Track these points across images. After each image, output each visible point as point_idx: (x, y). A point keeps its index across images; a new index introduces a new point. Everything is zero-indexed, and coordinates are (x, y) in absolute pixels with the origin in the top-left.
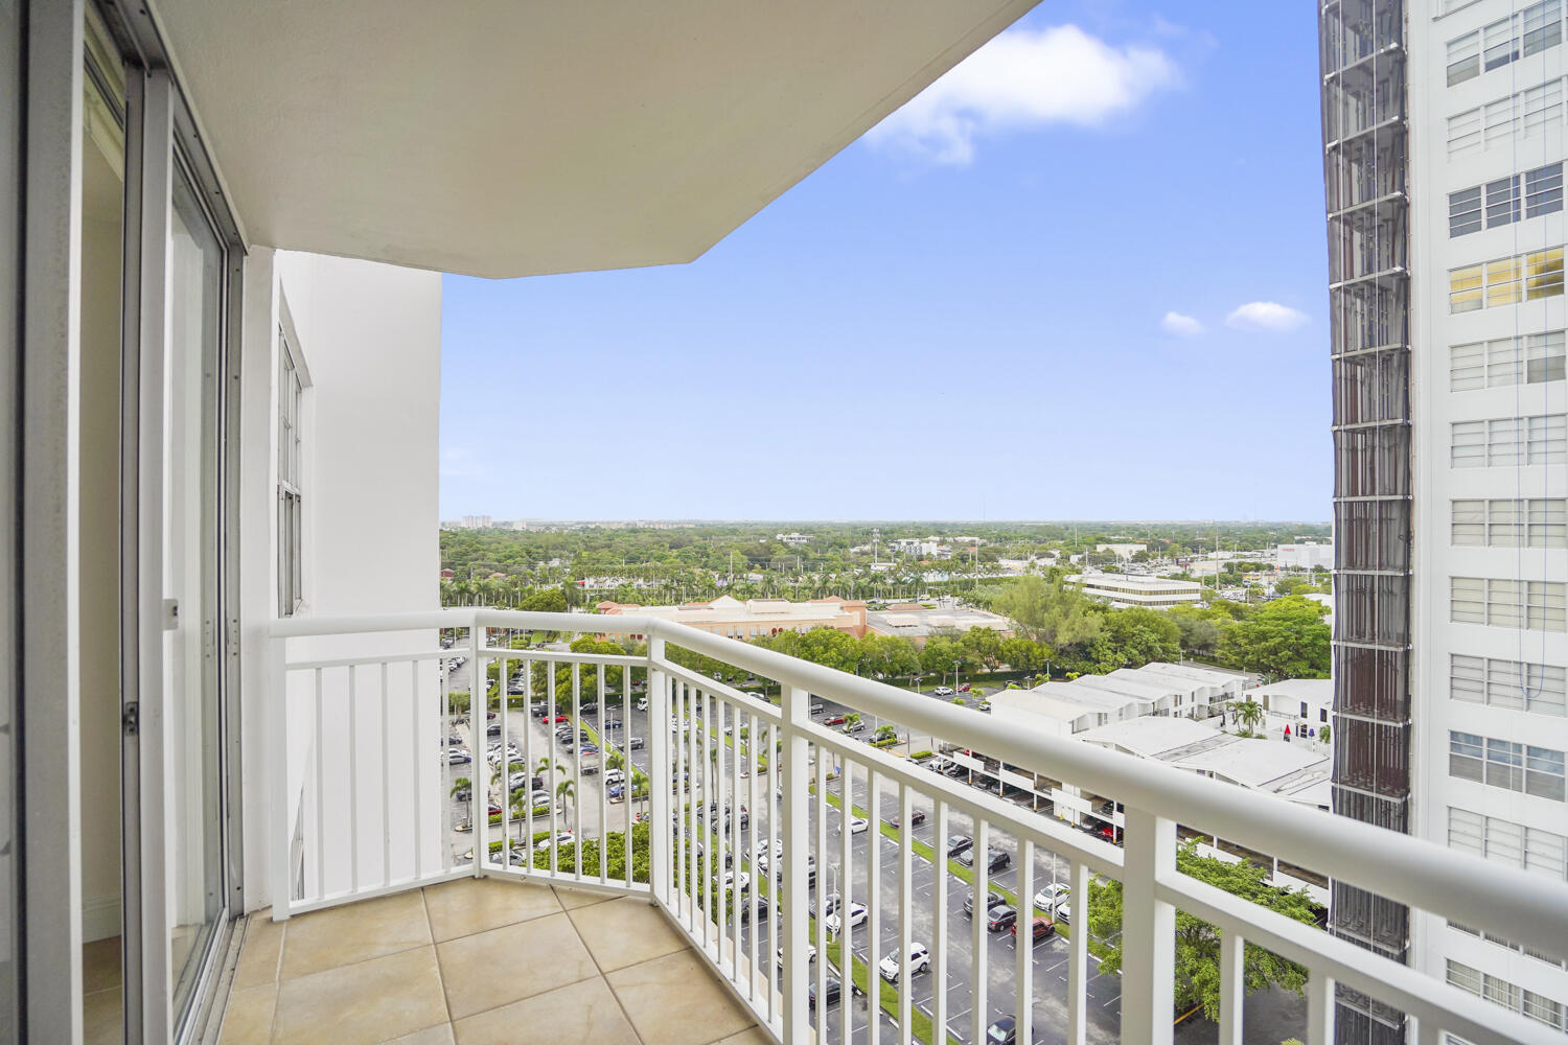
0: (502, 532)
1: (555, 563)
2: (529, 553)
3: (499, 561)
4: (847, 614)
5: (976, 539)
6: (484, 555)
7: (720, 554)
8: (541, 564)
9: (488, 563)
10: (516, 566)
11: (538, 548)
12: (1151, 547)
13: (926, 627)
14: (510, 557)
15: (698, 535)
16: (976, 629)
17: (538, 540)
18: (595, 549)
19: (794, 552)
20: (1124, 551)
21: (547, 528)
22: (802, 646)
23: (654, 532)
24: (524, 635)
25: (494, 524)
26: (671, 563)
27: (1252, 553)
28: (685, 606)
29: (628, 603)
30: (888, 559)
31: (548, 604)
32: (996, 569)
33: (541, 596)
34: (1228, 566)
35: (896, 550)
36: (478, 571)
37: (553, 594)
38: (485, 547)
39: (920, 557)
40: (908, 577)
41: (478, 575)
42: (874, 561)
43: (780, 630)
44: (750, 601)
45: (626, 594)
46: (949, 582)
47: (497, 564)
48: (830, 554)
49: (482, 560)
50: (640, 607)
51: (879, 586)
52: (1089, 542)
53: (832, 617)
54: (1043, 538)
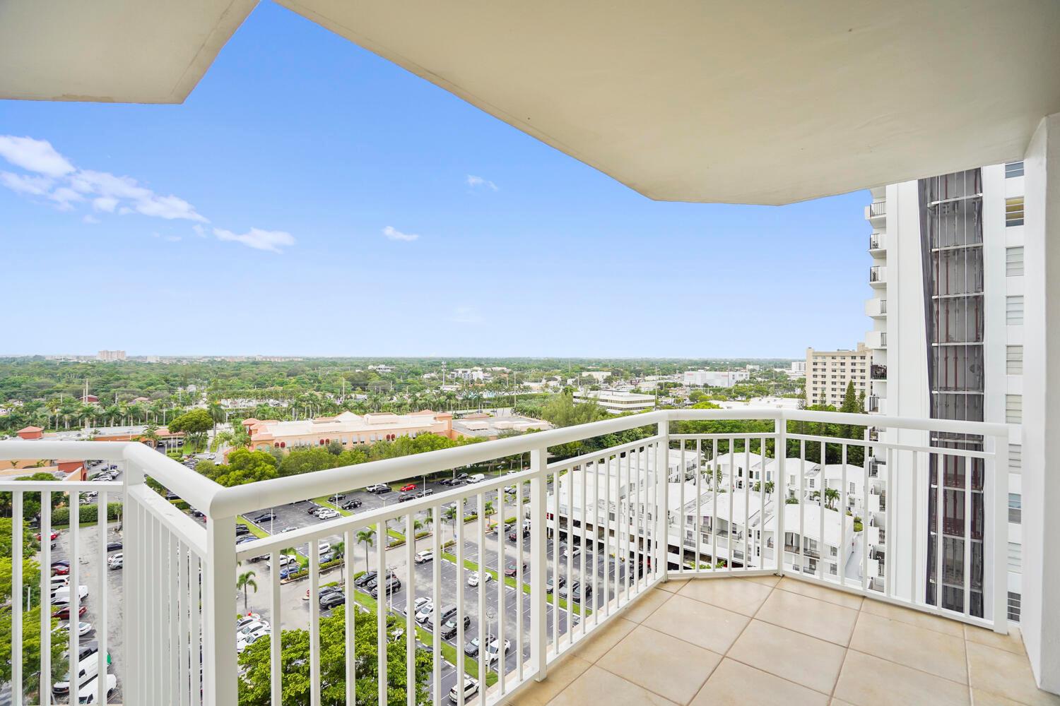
0: (138, 364)
1: (192, 388)
2: (167, 381)
3: (141, 388)
4: (439, 422)
5: (505, 369)
6: (125, 383)
7: (330, 380)
8: (180, 390)
9: (132, 389)
10: (158, 392)
11: (174, 376)
12: (613, 374)
13: (496, 431)
14: (152, 384)
15: (308, 366)
17: (175, 370)
18: (226, 377)
19: (385, 378)
20: (600, 376)
21: (179, 361)
23: (271, 364)
24: (177, 449)
25: (128, 357)
26: (292, 387)
27: (668, 376)
28: (317, 420)
29: (268, 419)
30: (451, 383)
31: (197, 422)
32: (526, 388)
33: (190, 416)
34: (659, 384)
35: (455, 376)
36: (122, 396)
37: (201, 414)
38: (125, 376)
39: (472, 381)
40: (471, 395)
41: (122, 400)
42: (442, 384)
43: (393, 436)
44: (367, 415)
45: (264, 412)
46: (499, 398)
47: (140, 390)
48: (410, 380)
49: (125, 387)
50: (279, 423)
51: (453, 402)
52: (576, 370)
53: (429, 425)
54: (547, 368)
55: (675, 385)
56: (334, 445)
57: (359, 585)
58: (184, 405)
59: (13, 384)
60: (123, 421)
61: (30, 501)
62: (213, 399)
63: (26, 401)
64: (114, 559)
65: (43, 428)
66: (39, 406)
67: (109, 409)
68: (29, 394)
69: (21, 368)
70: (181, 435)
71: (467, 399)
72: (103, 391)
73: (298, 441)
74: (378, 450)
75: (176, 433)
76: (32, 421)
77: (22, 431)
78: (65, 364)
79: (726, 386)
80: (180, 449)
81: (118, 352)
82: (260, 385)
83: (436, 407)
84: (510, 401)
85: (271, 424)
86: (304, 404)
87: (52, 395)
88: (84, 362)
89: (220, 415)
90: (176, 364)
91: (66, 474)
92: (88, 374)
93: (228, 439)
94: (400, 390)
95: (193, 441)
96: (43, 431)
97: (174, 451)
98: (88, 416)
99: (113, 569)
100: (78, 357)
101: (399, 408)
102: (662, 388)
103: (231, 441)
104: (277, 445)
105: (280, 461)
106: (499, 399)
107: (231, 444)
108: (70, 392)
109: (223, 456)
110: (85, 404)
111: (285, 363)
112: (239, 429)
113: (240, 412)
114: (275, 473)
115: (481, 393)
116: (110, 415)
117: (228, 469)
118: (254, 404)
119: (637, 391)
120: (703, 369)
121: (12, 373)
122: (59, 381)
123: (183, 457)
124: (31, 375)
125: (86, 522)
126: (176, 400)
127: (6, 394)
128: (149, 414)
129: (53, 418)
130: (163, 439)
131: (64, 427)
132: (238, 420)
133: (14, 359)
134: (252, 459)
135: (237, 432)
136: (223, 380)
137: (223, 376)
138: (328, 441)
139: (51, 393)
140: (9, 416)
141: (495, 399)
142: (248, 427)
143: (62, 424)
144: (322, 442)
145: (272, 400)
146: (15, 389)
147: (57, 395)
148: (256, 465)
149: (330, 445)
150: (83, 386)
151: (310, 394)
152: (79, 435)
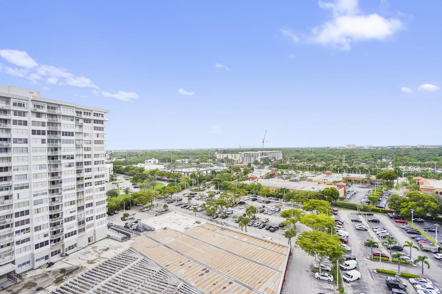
0: (360, 150)
1: (384, 160)
2: (373, 156)
3: (363, 159)
6: (357, 157)
8: (379, 160)
9: (359, 160)
10: (370, 161)
11: (376, 155)
14: (367, 158)
17: (376, 152)
18: (401, 156)
21: (377, 148)
25: (357, 147)
29: (430, 178)
31: (389, 176)
33: (385, 173)
36: (356, 162)
37: (391, 172)
38: (356, 154)
41: (356, 163)
45: (427, 174)
47: (362, 160)
49: (357, 159)
50: (437, 181)
58: (382, 167)
59: (322, 156)
60: (357, 172)
61: (330, 196)
63: (326, 162)
64: (357, 226)
65: (331, 172)
66: (330, 164)
67: (352, 167)
68: (327, 160)
69: (324, 151)
70: (381, 180)
72: (349, 160)
75: (379, 179)
76: (328, 169)
77: (326, 172)
78: (336, 149)
80: (382, 186)
81: (353, 145)
82: (421, 160)
85: (432, 181)
87: (333, 160)
88: (342, 149)
89: (400, 173)
90: (376, 150)
91: (339, 189)
92: (344, 153)
93: (406, 185)
95: (387, 184)
96: (331, 173)
97: (379, 187)
98: (345, 168)
99: (357, 229)
100: (340, 147)
103: (408, 186)
104: (437, 193)
105: (440, 202)
107: (407, 188)
109: (403, 193)
110: (344, 164)
111: (436, 149)
112: (412, 181)
113: (410, 172)
114: (437, 208)
116: (352, 169)
117: (408, 200)
118: (418, 169)
121: (322, 153)
122: (335, 156)
123: (383, 190)
124: (327, 153)
125: (346, 208)
126: (378, 165)
127: (321, 159)
128: (367, 170)
129: (334, 169)
130: (374, 181)
131: (338, 172)
132: (410, 176)
133: (322, 148)
134: (422, 198)
135: (411, 183)
136: (401, 158)
137: (399, 155)
139: (332, 160)
140: (322, 166)
142: (417, 181)
143: (337, 171)
145: (430, 168)
146: (323, 158)
147: (335, 161)
148: (424, 201)
150: (342, 158)
152: (342, 175)
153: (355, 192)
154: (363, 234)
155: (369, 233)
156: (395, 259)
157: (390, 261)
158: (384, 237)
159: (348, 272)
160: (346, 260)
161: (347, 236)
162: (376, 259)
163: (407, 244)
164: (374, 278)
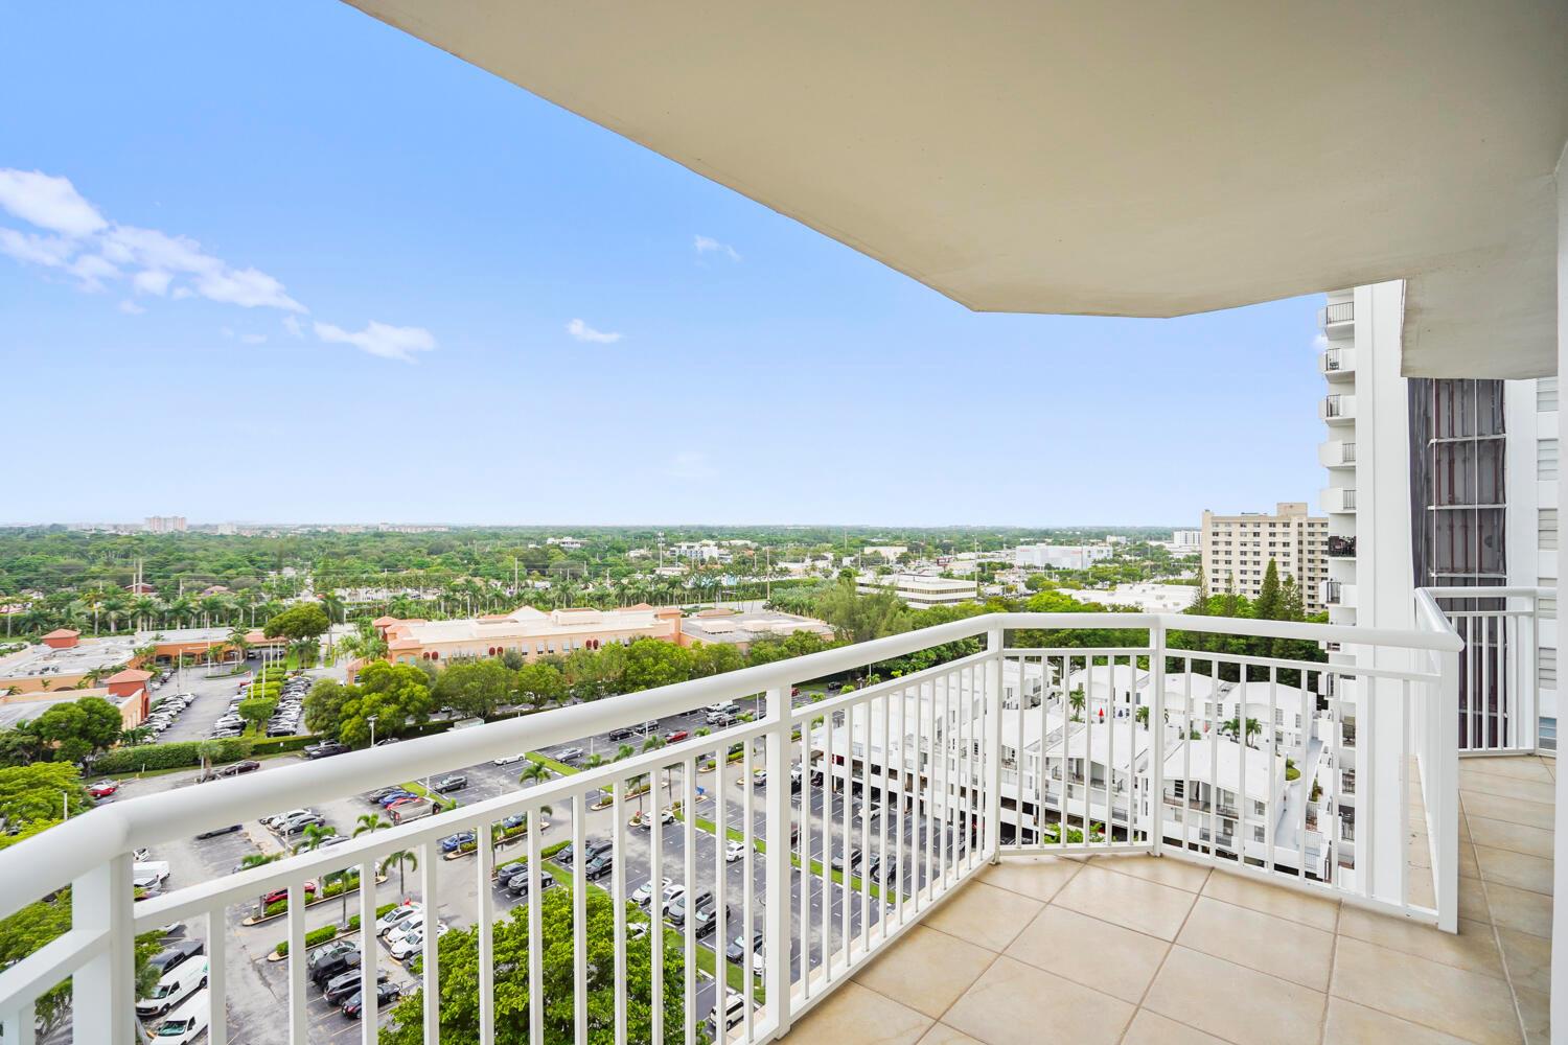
0: (205, 537)
1: (289, 572)
2: (252, 561)
3: (216, 572)
4: (661, 621)
5: (749, 542)
6: (192, 565)
7: (493, 560)
8: (273, 574)
9: (203, 574)
10: (242, 578)
11: (262, 555)
12: (910, 549)
13: (746, 635)
14: (230, 567)
15: (457, 539)
16: (797, 633)
17: (261, 546)
18: (339, 556)
19: (574, 557)
20: (891, 553)
21: (265, 532)
22: (629, 659)
23: (403, 537)
24: (278, 662)
25: (190, 527)
26: (437, 571)
27: (992, 553)
28: (482, 619)
29: (410, 618)
30: (671, 563)
31: (305, 623)
32: (784, 572)
33: (295, 614)
34: (980, 565)
35: (677, 554)
36: (188, 585)
37: (312, 611)
38: (191, 555)
39: (703, 562)
40: (705, 582)
41: (190, 589)
42: (658, 566)
43: (596, 644)
44: (556, 612)
45: (404, 607)
46: (744, 586)
47: (214, 575)
48: (610, 559)
49: (193, 571)
50: (426, 623)
51: (677, 592)
52: (855, 544)
53: (648, 626)
54: (813, 541)
55: (1003, 566)
56: (510, 655)
57: (562, 861)
58: (282, 597)
59: (26, 567)
60: (194, 621)
61: (75, 739)
62: (325, 588)
63: (48, 592)
65: (79, 631)
66: (70, 599)
67: (173, 604)
68: (50, 582)
69: (34, 543)
70: (282, 641)
71: (699, 587)
72: (159, 577)
73: (457, 650)
74: (577, 663)
75: (275, 639)
76: (61, 622)
77: (49, 636)
78: (98, 536)
79: (1078, 567)
80: (284, 661)
81: (175, 519)
82: (392, 568)
83: (656, 599)
84: (761, 591)
85: (415, 625)
86: (458, 596)
87: (87, 583)
88: (126, 533)
89: (338, 611)
90: (261, 537)
91: (120, 699)
92: (136, 552)
93: (354, 647)
94: (597, 575)
95: (301, 650)
96: (78, 637)
97: (275, 666)
98: (145, 613)
100: (116, 527)
101: (601, 601)
102: (983, 571)
103: (358, 650)
104: (426, 656)
105: (433, 679)
106: (745, 588)
107: (358, 655)
108: (112, 578)
109: (347, 673)
110: (138, 596)
111: (422, 535)
112: (368, 632)
113: (364, 607)
114: (428, 696)
115: (718, 578)
116: (176, 611)
117: (360, 692)
118: (383, 595)
119: (949, 576)
120: (1044, 542)
121: (23, 550)
122: (92, 562)
123: (286, 675)
124: (52, 553)
125: (154, 769)
126: (270, 589)
127: (17, 581)
128: (232, 611)
129: (91, 618)
130: (257, 648)
131: (109, 629)
132: (366, 618)
133: (23, 530)
134: (395, 676)
135: (366, 638)
136: (337, 562)
137: (334, 554)
138: (500, 650)
139: (82, 580)
140: (26, 613)
141: (738, 588)
142: (381, 629)
143: (105, 625)
144: (492, 652)
145: (409, 591)
146: (31, 575)
147: (94, 583)
148: (400, 686)
149: (504, 655)
150: (130, 569)
151: (467, 580)
152: (132, 642)
153: (189, 698)
154: (224, 848)
155: (247, 834)
156: (332, 887)
157: (317, 899)
158: (298, 830)
159: (173, 1016)
160: (165, 973)
161: (161, 877)
162: (276, 913)
163: (363, 824)
164: (271, 981)
